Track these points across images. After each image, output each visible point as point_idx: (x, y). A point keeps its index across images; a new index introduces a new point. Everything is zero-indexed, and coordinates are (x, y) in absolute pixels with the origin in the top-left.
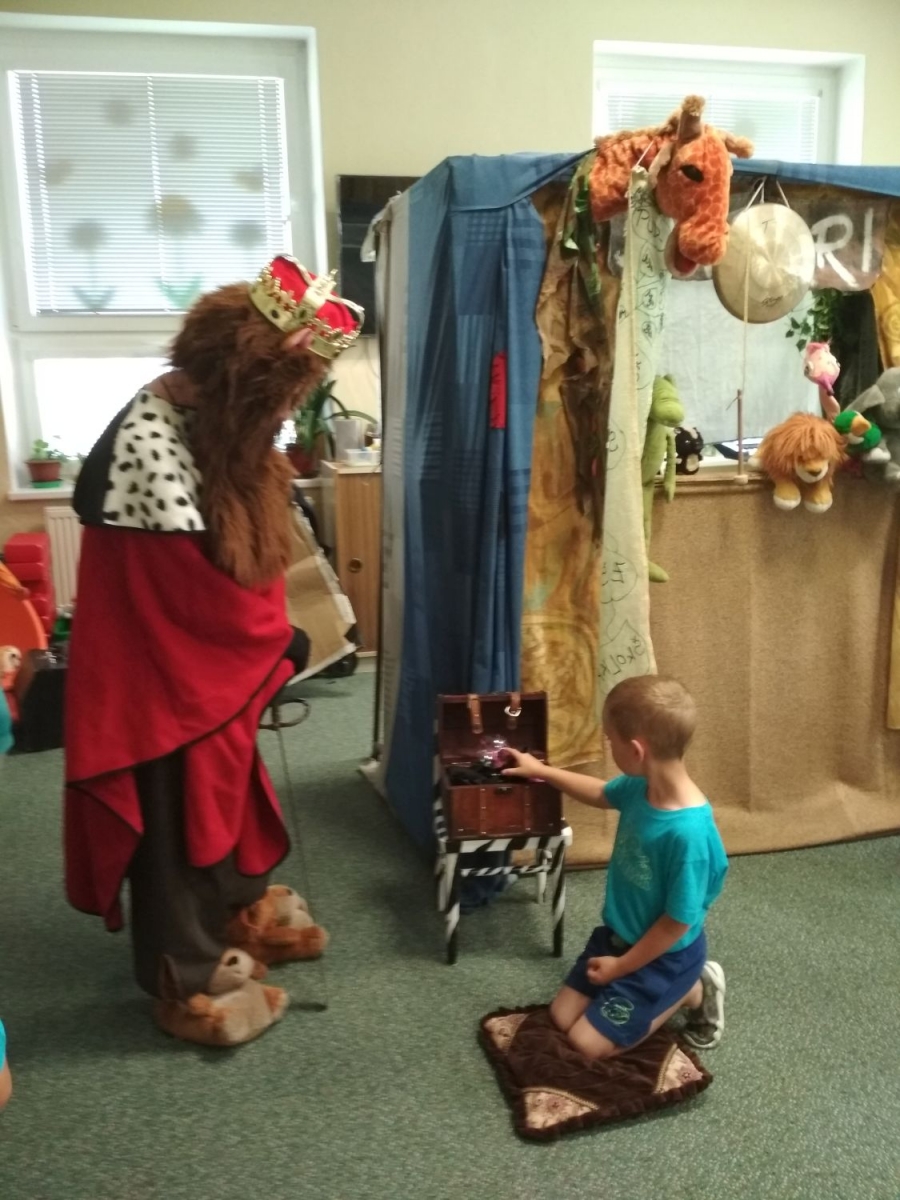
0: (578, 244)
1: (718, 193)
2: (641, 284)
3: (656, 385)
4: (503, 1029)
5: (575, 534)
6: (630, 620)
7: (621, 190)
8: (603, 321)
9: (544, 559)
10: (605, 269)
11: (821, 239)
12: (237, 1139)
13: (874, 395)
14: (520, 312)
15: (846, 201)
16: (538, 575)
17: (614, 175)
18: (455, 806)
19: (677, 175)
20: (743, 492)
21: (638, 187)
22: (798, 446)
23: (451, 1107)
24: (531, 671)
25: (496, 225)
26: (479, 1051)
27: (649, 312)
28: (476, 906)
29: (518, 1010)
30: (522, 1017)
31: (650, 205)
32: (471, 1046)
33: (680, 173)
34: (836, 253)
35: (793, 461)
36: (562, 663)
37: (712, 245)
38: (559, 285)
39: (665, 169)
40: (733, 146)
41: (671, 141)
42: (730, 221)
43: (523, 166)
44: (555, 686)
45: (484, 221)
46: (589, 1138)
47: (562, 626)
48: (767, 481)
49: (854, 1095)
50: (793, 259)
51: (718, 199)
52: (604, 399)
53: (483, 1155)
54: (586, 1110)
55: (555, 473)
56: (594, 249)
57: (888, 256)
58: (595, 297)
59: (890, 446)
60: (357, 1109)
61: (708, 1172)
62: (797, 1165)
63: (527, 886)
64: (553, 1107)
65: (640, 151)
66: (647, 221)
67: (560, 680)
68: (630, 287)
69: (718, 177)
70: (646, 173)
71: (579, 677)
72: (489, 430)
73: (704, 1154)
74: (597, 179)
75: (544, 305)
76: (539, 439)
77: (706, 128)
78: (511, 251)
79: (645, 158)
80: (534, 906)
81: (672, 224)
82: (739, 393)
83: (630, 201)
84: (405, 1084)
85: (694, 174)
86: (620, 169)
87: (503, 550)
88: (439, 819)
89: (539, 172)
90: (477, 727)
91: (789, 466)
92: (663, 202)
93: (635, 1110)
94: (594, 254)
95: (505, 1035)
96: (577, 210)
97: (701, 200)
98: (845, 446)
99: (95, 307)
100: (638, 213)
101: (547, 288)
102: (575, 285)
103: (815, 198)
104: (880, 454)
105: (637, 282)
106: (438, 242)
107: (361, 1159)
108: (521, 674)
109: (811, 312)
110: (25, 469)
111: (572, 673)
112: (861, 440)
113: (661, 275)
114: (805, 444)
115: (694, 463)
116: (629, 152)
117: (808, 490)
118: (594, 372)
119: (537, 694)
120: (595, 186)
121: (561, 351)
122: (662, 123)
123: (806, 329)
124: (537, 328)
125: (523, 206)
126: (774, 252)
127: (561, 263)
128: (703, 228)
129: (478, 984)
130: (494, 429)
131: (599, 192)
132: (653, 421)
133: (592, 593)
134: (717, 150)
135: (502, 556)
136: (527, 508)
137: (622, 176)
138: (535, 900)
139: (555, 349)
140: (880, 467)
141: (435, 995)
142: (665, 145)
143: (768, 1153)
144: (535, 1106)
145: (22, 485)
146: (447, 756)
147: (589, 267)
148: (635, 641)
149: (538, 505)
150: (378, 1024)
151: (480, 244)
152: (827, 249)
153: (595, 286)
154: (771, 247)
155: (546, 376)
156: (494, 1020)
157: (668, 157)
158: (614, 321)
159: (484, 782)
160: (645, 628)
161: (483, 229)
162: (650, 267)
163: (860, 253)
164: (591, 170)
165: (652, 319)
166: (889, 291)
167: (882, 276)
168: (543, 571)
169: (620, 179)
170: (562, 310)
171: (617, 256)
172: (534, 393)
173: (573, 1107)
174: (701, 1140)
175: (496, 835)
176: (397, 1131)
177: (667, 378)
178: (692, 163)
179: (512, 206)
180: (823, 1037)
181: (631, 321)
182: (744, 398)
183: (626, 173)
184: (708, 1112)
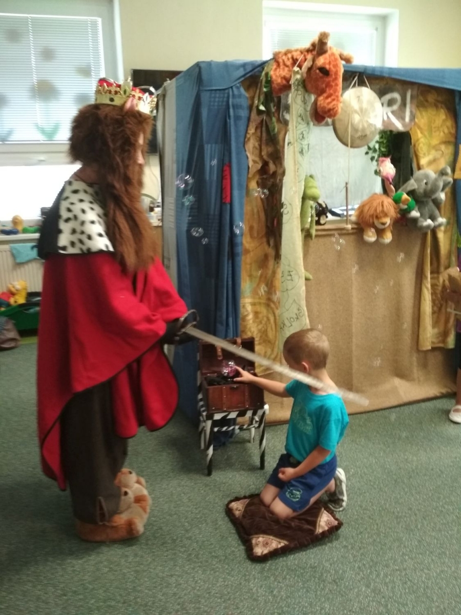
0: (265, 107)
1: (337, 82)
2: (298, 128)
3: (306, 180)
4: (238, 507)
5: (266, 257)
6: (296, 299)
7: (288, 80)
8: (278, 147)
9: (251, 270)
10: (279, 120)
11: (385, 105)
12: (107, 569)
13: (412, 184)
14: (237, 143)
15: (398, 86)
16: (248, 278)
17: (284, 72)
18: (211, 396)
19: (316, 73)
20: (348, 234)
21: (296, 79)
22: (376, 210)
23: (215, 547)
24: (245, 327)
25: (224, 97)
26: (227, 518)
27: (303, 143)
28: (220, 446)
29: (245, 497)
30: (247, 501)
31: (302, 88)
32: (222, 516)
33: (318, 71)
34: (393, 112)
35: (373, 218)
36: (261, 322)
37: (334, 109)
38: (256, 129)
39: (310, 69)
40: (343, 57)
41: (312, 54)
42: (342, 95)
43: (237, 66)
44: (257, 334)
45: (217, 95)
46: (285, 558)
47: (260, 303)
48: (360, 228)
49: (412, 530)
50: (372, 115)
51: (337, 85)
52: (279, 187)
53: (232, 570)
54: (282, 544)
55: (255, 226)
56: (273, 110)
57: (418, 114)
58: (274, 135)
59: (420, 210)
60: (167, 551)
61: (344, 572)
62: (387, 566)
63: (245, 435)
64: (266, 544)
65: (297, 60)
66: (300, 96)
67: (260, 331)
68: (293, 130)
69: (336, 73)
70: (300, 71)
71: (269, 329)
72: (222, 203)
73: (342, 563)
74: (275, 74)
75: (249, 139)
76: (247, 208)
77: (330, 48)
78: (231, 111)
79: (299, 63)
80: (249, 445)
81: (313, 98)
82: (347, 184)
83: (292, 86)
84: (191, 537)
85: (325, 72)
86: (286, 69)
87: (230, 265)
88: (201, 403)
89: (245, 70)
90: (220, 356)
91: (371, 221)
92: (309, 86)
93: (306, 543)
94: (274, 113)
95: (239, 510)
96: (265, 90)
97: (328, 85)
98: (398, 210)
99: (3, 140)
100: (296, 92)
101: (251, 130)
102: (264, 129)
103: (382, 84)
104: (415, 214)
105: (296, 127)
106: (193, 106)
107: (172, 576)
108: (240, 328)
109: (377, 142)
111: (265, 327)
112: (406, 207)
113: (308, 124)
114: (379, 209)
115: (324, 219)
116: (291, 60)
117: (380, 232)
118: (275, 173)
119: (249, 338)
120: (274, 77)
121: (257, 163)
122: (307, 45)
123: (375, 151)
124: (245, 151)
125: (238, 88)
126: (362, 112)
127: (257, 117)
128: (329, 100)
129: (223, 485)
130: (225, 203)
131: (276, 81)
132: (305, 198)
133: (275, 286)
134: (336, 60)
135: (230, 269)
136: (242, 243)
137: (288, 72)
138: (249, 441)
139: (254, 162)
140: (415, 220)
141: (202, 491)
142: (309, 57)
143: (372, 561)
144: (257, 545)
146: (204, 371)
147: (271, 119)
148: (299, 310)
149: (247, 242)
150: (175, 508)
151: (216, 107)
152: (388, 110)
153: (274, 129)
154: (361, 109)
155: (250, 176)
156: (233, 503)
157: (311, 63)
158: (284, 147)
159: (224, 384)
160: (303, 303)
161: (217, 99)
162: (303, 119)
163: (404, 112)
164: (271, 69)
165: (304, 146)
166: (419, 132)
167: (415, 124)
168: (250, 276)
169: (286, 74)
170: (257, 141)
171: (284, 114)
172: (245, 184)
173: (276, 543)
174: (340, 556)
175: (231, 410)
176: (189, 560)
177: (311, 176)
178: (323, 66)
179: (232, 87)
180: (395, 503)
181: (294, 147)
182: (349, 186)
183: (289, 71)
184: (342, 542)
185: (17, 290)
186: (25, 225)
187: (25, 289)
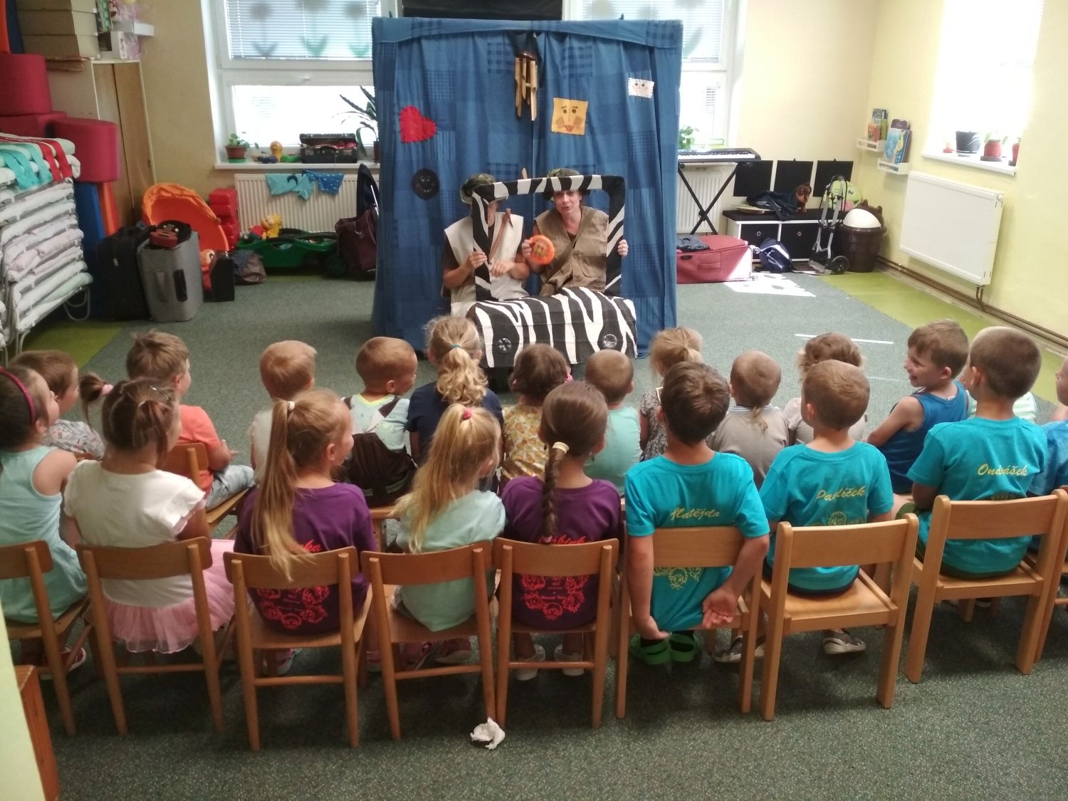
99: (267, 54)
110: (225, 151)
145: (223, 160)
185: (269, 224)
186: (285, 153)
187: (280, 224)
